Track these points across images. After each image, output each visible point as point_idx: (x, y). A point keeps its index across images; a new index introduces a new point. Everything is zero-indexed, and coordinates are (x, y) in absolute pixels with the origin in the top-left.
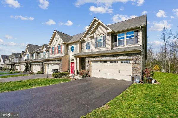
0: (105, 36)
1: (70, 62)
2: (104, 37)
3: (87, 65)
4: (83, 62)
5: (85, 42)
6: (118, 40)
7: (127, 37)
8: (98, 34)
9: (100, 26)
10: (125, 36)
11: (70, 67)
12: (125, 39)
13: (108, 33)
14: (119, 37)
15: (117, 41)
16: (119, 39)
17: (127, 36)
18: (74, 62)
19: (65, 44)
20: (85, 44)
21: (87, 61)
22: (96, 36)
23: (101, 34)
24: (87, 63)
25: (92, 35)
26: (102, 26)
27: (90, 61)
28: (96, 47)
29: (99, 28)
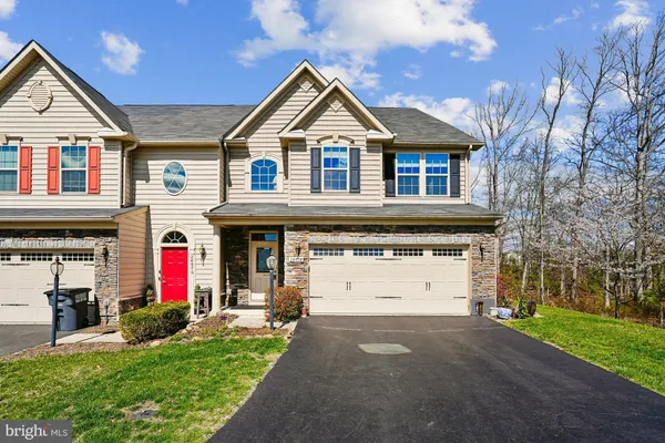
0: (359, 150)
1: (157, 245)
2: (355, 153)
3: (292, 264)
4: (236, 251)
5: (249, 156)
6: (397, 175)
7: (428, 170)
8: (330, 133)
9: (337, 105)
10: (423, 165)
11: (157, 275)
12: (423, 175)
13: (369, 141)
14: (401, 165)
15: (393, 178)
16: (401, 170)
17: (429, 165)
18: (186, 248)
19: (124, 143)
20: (247, 164)
21: (291, 248)
22: (318, 141)
23: (340, 137)
24: (292, 254)
25: (299, 134)
26: (344, 105)
27: (307, 244)
28: (315, 189)
29: (334, 113)
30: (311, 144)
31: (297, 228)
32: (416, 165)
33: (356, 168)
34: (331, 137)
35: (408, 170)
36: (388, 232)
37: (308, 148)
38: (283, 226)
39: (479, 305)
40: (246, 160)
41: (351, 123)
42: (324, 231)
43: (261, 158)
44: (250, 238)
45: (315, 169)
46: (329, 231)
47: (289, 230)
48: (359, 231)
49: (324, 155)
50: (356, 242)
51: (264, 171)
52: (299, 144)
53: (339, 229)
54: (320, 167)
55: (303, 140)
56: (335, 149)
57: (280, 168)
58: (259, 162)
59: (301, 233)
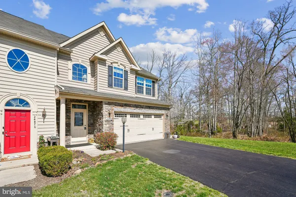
0: (127, 72)
1: (1, 107)
3: (107, 121)
6: (137, 85)
8: (117, 61)
9: (119, 49)
10: (145, 83)
13: (131, 69)
14: (138, 81)
18: (30, 111)
20: (70, 64)
21: (106, 113)
22: (111, 63)
23: (121, 64)
24: (107, 116)
25: (104, 57)
26: (122, 50)
27: (113, 111)
28: (110, 85)
29: (117, 52)
30: (108, 63)
31: (109, 104)
32: (142, 82)
33: (126, 80)
34: (117, 63)
35: (141, 84)
36: (143, 108)
37: (107, 65)
38: (102, 102)
39: (167, 135)
40: (69, 62)
41: (124, 59)
42: (120, 106)
43: (78, 63)
44: (71, 107)
45: (110, 76)
46: (122, 106)
47: (106, 104)
48: (133, 107)
49: (114, 70)
50: (132, 112)
51: (80, 70)
52: (103, 62)
53: (126, 105)
54: (112, 75)
55: (105, 60)
56: (119, 69)
57: (89, 71)
58: (77, 65)
59: (111, 106)
